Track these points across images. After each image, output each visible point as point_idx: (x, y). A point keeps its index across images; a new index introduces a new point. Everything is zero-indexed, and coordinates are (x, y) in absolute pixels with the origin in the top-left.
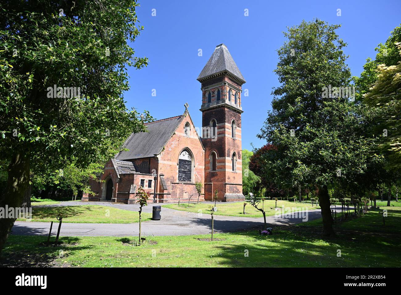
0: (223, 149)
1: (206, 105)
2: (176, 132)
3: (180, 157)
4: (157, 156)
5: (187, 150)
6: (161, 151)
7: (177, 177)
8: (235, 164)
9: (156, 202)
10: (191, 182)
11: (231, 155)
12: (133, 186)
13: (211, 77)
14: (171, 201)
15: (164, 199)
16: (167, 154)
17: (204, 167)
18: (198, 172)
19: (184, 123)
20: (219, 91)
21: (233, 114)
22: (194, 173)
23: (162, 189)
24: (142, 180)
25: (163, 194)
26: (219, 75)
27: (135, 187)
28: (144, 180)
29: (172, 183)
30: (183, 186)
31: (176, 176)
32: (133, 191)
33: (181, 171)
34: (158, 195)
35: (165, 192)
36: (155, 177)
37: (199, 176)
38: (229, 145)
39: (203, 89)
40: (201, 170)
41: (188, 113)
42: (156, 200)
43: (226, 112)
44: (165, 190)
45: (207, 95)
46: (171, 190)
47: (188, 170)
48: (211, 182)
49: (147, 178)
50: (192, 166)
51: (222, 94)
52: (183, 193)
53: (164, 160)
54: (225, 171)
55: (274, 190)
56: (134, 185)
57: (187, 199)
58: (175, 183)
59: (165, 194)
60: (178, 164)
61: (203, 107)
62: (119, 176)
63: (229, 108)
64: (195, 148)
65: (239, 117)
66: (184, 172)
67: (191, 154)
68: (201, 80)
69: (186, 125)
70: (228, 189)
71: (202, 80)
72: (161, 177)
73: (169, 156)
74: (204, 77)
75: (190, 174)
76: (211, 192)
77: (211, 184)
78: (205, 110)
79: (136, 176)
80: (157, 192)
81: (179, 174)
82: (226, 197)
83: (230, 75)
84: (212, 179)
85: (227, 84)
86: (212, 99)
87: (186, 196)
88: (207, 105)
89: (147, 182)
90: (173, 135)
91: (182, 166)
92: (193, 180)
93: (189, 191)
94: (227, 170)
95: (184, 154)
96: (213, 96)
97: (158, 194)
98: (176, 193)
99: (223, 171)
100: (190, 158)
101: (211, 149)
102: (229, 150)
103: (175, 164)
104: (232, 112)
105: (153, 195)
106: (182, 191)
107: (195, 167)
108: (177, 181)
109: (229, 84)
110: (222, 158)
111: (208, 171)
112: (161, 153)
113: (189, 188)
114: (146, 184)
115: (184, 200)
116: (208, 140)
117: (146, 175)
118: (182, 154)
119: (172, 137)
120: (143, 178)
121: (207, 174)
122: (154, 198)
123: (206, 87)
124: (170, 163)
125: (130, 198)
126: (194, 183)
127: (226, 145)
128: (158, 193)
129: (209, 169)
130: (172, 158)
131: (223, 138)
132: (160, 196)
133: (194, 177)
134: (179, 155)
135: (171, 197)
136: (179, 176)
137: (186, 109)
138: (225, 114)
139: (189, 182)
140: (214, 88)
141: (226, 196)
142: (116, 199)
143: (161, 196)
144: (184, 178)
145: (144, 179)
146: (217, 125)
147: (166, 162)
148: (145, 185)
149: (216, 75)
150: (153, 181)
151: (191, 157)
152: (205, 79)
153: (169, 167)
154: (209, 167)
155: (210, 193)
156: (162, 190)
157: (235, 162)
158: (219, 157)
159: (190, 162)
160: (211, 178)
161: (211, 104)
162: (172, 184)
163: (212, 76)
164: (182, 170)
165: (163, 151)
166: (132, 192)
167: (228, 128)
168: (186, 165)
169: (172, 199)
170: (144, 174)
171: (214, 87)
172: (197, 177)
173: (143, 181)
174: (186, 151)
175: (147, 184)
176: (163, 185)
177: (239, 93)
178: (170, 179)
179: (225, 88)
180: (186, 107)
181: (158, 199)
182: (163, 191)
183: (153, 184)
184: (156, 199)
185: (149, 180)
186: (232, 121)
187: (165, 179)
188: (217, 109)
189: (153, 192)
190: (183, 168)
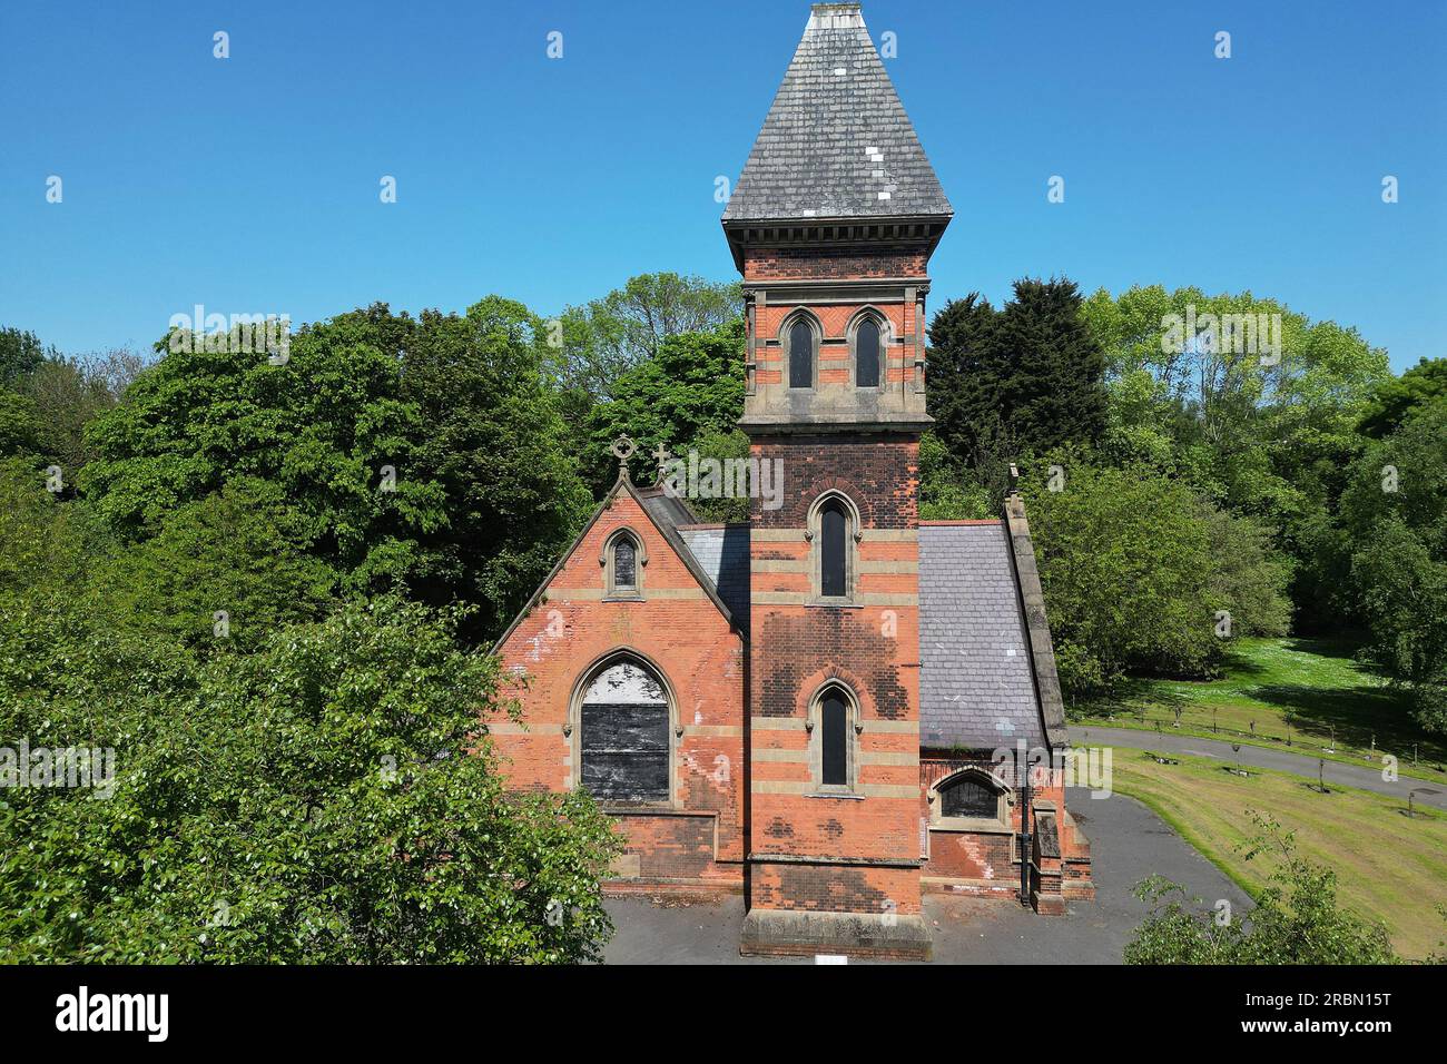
3: (590, 696)
7: (575, 780)
18: (703, 759)
31: (562, 782)
33: (600, 755)
37: (707, 777)
47: (648, 746)
57: (631, 882)
60: (571, 731)
64: (684, 644)
66: (619, 759)
67: (657, 675)
70: (774, 885)
75: (663, 764)
81: (585, 770)
90: (536, 605)
91: (607, 732)
92: (678, 795)
93: (646, 846)
95: (616, 679)
100: (654, 694)
103: (551, 730)
107: (681, 732)
118: (602, 679)
119: (527, 614)
124: (520, 729)
126: (680, 808)
130: (532, 707)
133: (678, 784)
134: (581, 689)
136: (583, 778)
144: (618, 786)
151: (661, 689)
153: (515, 750)
159: (661, 709)
164: (607, 751)
168: (632, 726)
172: (697, 779)
174: (629, 663)
190: (614, 741)
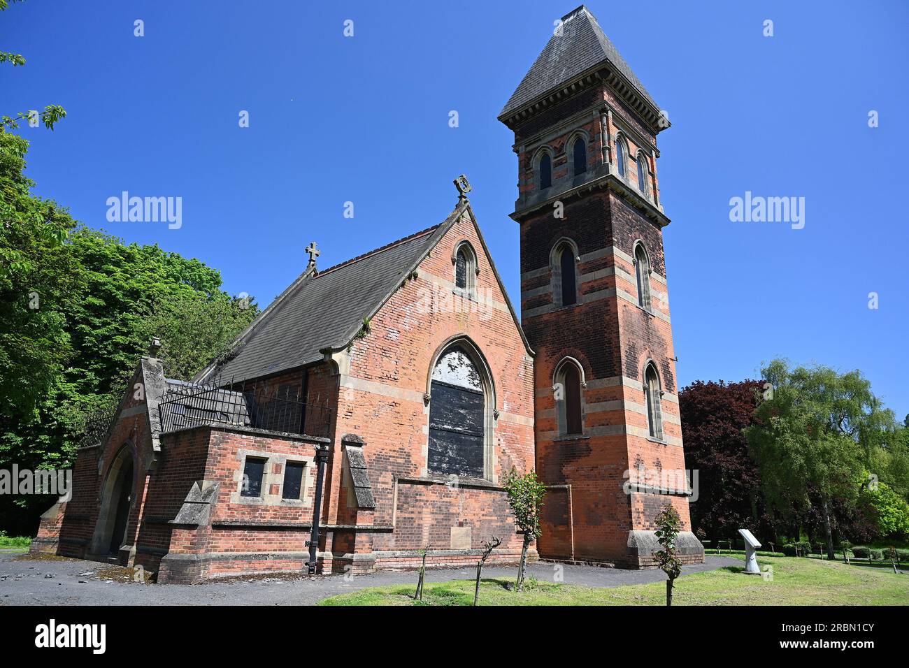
0: (610, 347)
1: (533, 198)
2: (418, 270)
3: (437, 373)
4: (335, 357)
5: (463, 345)
6: (351, 337)
7: (425, 453)
8: (658, 408)
9: (319, 571)
10: (483, 481)
11: (640, 372)
12: (200, 487)
13: (548, 100)
14: (393, 563)
15: (356, 557)
16: (380, 352)
17: (532, 421)
18: (510, 441)
19: (454, 243)
20: (579, 144)
21: (637, 221)
22: (495, 442)
23: (350, 505)
24: (250, 459)
25: (353, 532)
26: (581, 83)
27: (210, 492)
28: (263, 461)
29: (401, 481)
30: (447, 496)
31: (420, 450)
32: (191, 514)
33: (441, 430)
34: (330, 535)
35: (364, 520)
36: (318, 451)
37: (513, 456)
38: (633, 332)
39: (522, 149)
40: (520, 430)
41: (468, 208)
42: (321, 559)
43: (614, 210)
44: (364, 509)
45: (535, 165)
46: (396, 513)
47: (471, 427)
48: (563, 479)
49: (279, 452)
50: (488, 411)
51: (593, 148)
52: (448, 527)
53: (367, 377)
54: (621, 433)
55: (726, 518)
56: (206, 484)
57: (466, 555)
58: (412, 482)
59: (361, 531)
60: (426, 401)
61: (522, 206)
62: (156, 444)
63: (621, 196)
64: (498, 345)
65: (657, 238)
66: (453, 436)
67: (479, 366)
68: (514, 118)
69: (460, 253)
70: (641, 510)
71: (517, 117)
72: (348, 448)
73: (389, 365)
74: (525, 104)
75: (480, 444)
76: (568, 524)
77: (566, 490)
78: (532, 215)
79: (224, 440)
80: (325, 519)
81: (431, 443)
82: (638, 545)
83: (618, 83)
84: (568, 469)
85: (610, 114)
86: (555, 172)
87: (460, 538)
88: (535, 196)
89: (277, 469)
90: (409, 278)
91: (446, 409)
92: (493, 472)
93: (475, 518)
94: (630, 429)
95: (455, 362)
96: (560, 163)
97: (331, 530)
98: (420, 526)
99: (614, 433)
100: (476, 382)
101: (559, 350)
102: (632, 349)
103: (414, 397)
104: (632, 215)
105: (307, 537)
106: (445, 519)
107: (496, 416)
108: (424, 473)
109: (617, 118)
110: (605, 383)
111: (550, 436)
112: (350, 345)
113: (477, 505)
114: (274, 478)
115: (452, 557)
116: (545, 318)
117: (277, 437)
118: (445, 361)
119: (403, 285)
120: (259, 448)
121: (546, 448)
122: (311, 548)
123: (531, 138)
124: (392, 391)
125: (172, 549)
126: (496, 482)
127: (621, 330)
128: (332, 524)
129: (552, 429)
130: (401, 371)
131: (607, 305)
132: (341, 538)
133: (495, 460)
134: (431, 364)
135: (392, 543)
136: (430, 450)
137: (461, 197)
138: (610, 214)
139: (473, 480)
140: (562, 136)
141: (634, 543)
142: (134, 549)
143: (345, 539)
144: (452, 461)
145: (263, 454)
146: (579, 258)
147: (374, 387)
148: (268, 487)
149: (569, 88)
150: (311, 465)
151: (481, 380)
152: (527, 111)
153: (386, 412)
154: (553, 420)
155: (561, 528)
156: (348, 512)
157: (658, 402)
158: (592, 377)
159: (480, 396)
160: (561, 465)
161: (551, 191)
162: (401, 485)
163: (555, 96)
164: (446, 427)
165: (360, 336)
166: (189, 521)
167: (622, 268)
168: (462, 408)
169: (398, 553)
170: (264, 431)
171: (561, 133)
172: (505, 458)
173: (255, 466)
174: (463, 352)
175: (280, 480)
176: (353, 486)
177: (651, 157)
178: (391, 459)
179: (603, 125)
180: (461, 191)
181: (328, 555)
182: (354, 518)
183: (309, 482)
184: (318, 554)
185: (290, 464)
186: (635, 245)
187: (367, 459)
188: (578, 203)
189: (307, 519)
190: (450, 419)
